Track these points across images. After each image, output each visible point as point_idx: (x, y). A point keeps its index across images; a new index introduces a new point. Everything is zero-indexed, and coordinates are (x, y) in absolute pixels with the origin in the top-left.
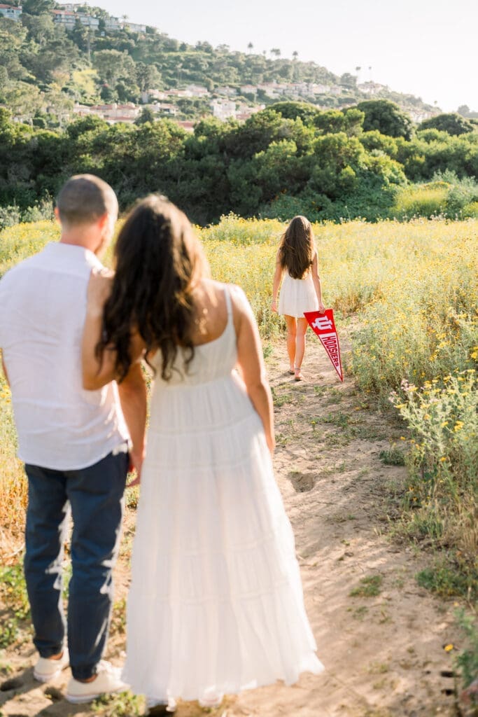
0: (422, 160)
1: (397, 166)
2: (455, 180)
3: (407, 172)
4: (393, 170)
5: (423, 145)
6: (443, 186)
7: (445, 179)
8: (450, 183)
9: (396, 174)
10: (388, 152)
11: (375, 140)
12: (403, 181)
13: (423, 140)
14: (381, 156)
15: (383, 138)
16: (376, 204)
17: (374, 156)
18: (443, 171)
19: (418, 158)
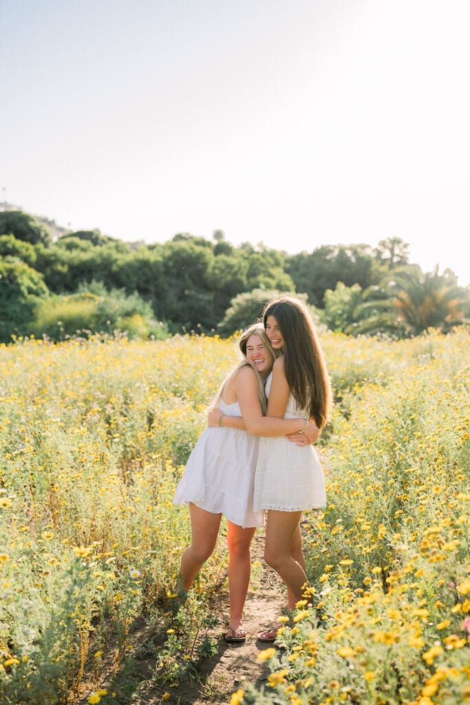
0: (65, 269)
1: (37, 276)
2: (104, 292)
3: (48, 281)
4: (32, 280)
5: (64, 254)
6: (91, 298)
7: (92, 292)
8: (99, 295)
9: (35, 284)
10: (26, 259)
11: (10, 246)
12: (44, 292)
13: (64, 247)
14: (17, 263)
15: (19, 244)
16: (12, 319)
17: (9, 262)
18: (89, 282)
19: (59, 267)
